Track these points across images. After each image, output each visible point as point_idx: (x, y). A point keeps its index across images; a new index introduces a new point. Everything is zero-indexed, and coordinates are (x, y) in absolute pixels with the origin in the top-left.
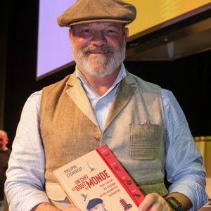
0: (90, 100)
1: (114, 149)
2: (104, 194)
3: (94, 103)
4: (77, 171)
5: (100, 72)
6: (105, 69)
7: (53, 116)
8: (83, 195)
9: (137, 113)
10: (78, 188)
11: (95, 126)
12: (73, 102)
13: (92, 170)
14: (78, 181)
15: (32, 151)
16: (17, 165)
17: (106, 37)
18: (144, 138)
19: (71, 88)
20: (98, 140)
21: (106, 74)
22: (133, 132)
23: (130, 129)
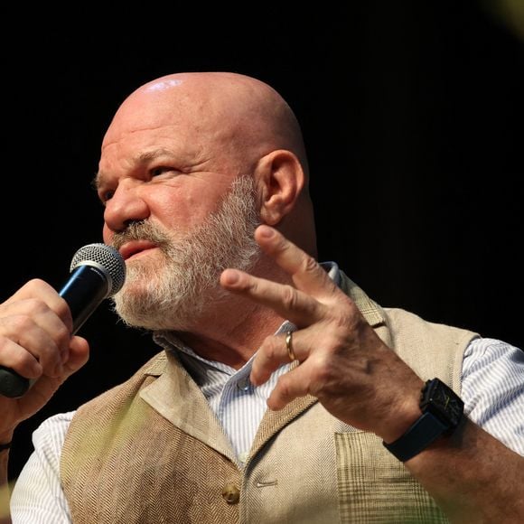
22: (343, 459)
23: (338, 450)
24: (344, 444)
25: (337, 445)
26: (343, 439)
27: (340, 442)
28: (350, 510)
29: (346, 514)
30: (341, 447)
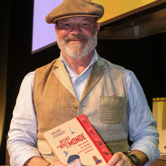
0: (71, 78)
1: (88, 115)
2: (81, 151)
3: (74, 80)
4: (61, 134)
5: (78, 54)
6: (82, 52)
7: (43, 90)
8: (65, 152)
9: (106, 88)
10: (61, 147)
11: (74, 97)
12: (58, 80)
13: (73, 133)
14: (62, 141)
15: (28, 117)
16: (16, 128)
17: (81, 29)
18: (111, 107)
19: (57, 69)
20: (76, 108)
21: (82, 56)
22: (102, 103)
23: (101, 100)
24: (102, 99)
25: (100, 99)
26: (102, 98)
27: (101, 98)
28: (102, 114)
29: (101, 115)
30: (101, 99)
